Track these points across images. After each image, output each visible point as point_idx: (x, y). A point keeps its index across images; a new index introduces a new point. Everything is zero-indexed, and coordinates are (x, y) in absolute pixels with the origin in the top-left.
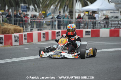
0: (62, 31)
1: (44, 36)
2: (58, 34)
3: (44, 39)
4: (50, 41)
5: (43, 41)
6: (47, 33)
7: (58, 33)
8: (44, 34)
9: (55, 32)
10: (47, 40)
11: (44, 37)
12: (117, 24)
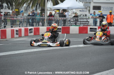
1: (17, 32)
3: (18, 36)
4: (23, 37)
5: (16, 38)
6: (20, 30)
7: (30, 30)
8: (17, 31)
11: (17, 34)
12: (85, 22)
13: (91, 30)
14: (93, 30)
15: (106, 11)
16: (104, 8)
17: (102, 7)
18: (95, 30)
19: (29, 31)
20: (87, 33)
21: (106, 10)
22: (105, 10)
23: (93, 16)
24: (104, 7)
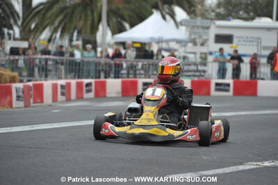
0: (96, 83)
1: (63, 91)
2: (88, 88)
6: (69, 85)
7: (88, 85)
8: (62, 87)
9: (82, 83)
10: (69, 100)
12: (193, 71)
13: (218, 87)
14: (222, 87)
15: (245, 45)
16: (241, 39)
17: (236, 37)
18: (227, 88)
19: (84, 89)
20: (208, 93)
21: (244, 43)
22: (242, 45)
23: (216, 57)
24: (240, 37)
